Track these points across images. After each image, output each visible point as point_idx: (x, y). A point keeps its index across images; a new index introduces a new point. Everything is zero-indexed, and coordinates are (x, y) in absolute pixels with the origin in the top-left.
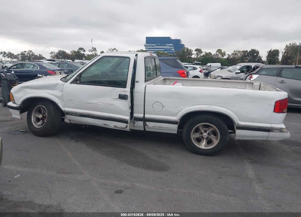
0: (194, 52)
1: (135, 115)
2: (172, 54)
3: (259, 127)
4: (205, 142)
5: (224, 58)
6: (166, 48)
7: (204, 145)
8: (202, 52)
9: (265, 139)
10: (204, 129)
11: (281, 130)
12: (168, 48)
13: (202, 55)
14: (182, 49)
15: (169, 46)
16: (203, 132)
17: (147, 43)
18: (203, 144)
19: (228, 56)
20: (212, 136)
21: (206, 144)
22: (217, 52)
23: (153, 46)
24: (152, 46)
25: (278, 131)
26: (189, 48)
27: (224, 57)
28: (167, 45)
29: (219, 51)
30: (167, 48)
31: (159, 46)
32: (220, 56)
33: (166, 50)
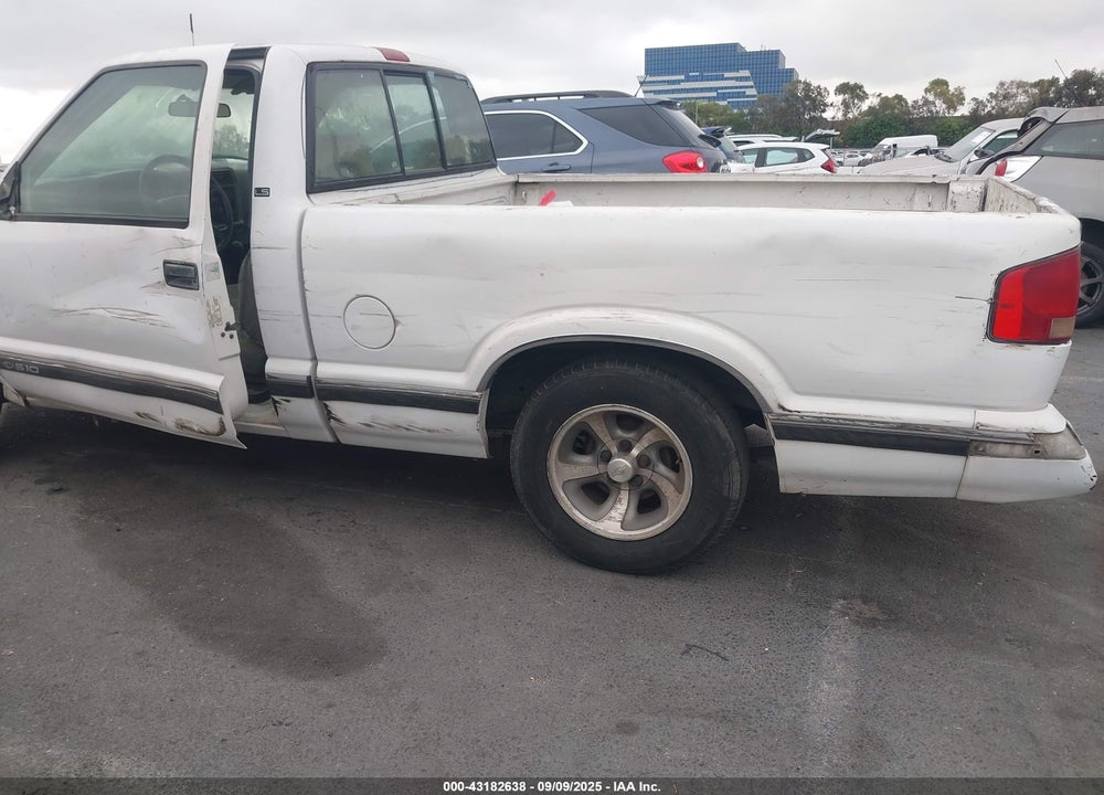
0: (834, 98)
1: (273, 367)
2: (746, 111)
3: (904, 426)
4: (625, 502)
5: (958, 114)
6: (722, 88)
7: (619, 518)
8: (863, 97)
9: (947, 493)
10: (619, 432)
11: (1034, 446)
12: (731, 88)
13: (865, 106)
14: (787, 86)
15: (737, 79)
16: (614, 450)
17: (648, 71)
18: (613, 513)
19: (973, 105)
20: (662, 468)
21: (632, 512)
22: (927, 91)
23: (673, 82)
24: (669, 82)
25: (1018, 450)
26: (815, 84)
27: (955, 110)
28: (726, 75)
29: (939, 86)
30: (726, 88)
31: (695, 79)
32: (940, 106)
33: (723, 97)
